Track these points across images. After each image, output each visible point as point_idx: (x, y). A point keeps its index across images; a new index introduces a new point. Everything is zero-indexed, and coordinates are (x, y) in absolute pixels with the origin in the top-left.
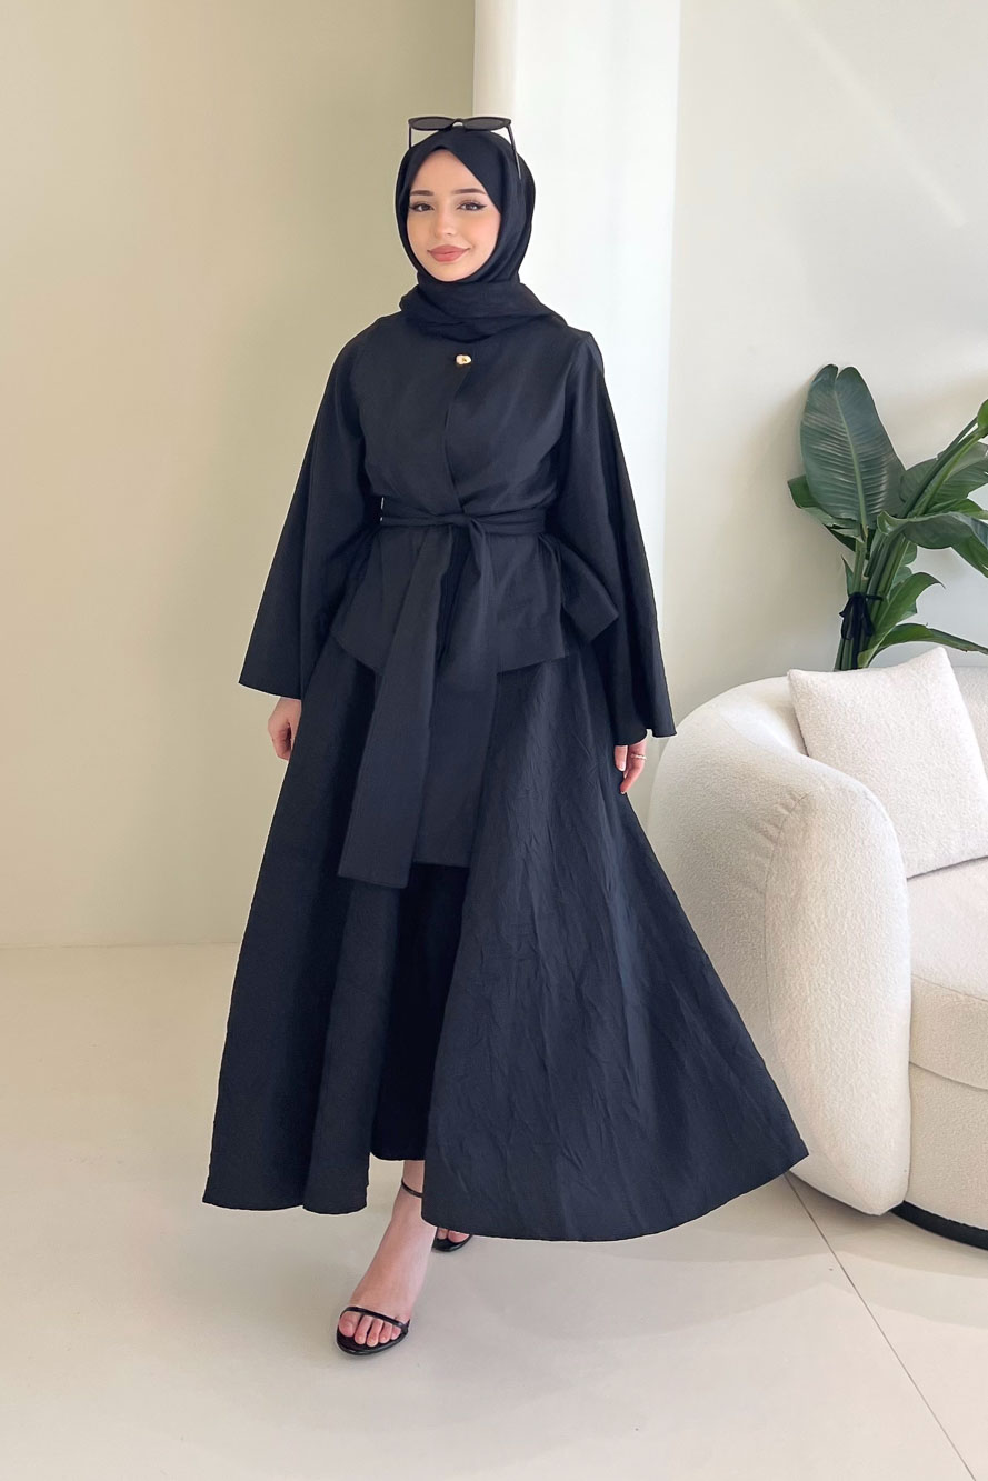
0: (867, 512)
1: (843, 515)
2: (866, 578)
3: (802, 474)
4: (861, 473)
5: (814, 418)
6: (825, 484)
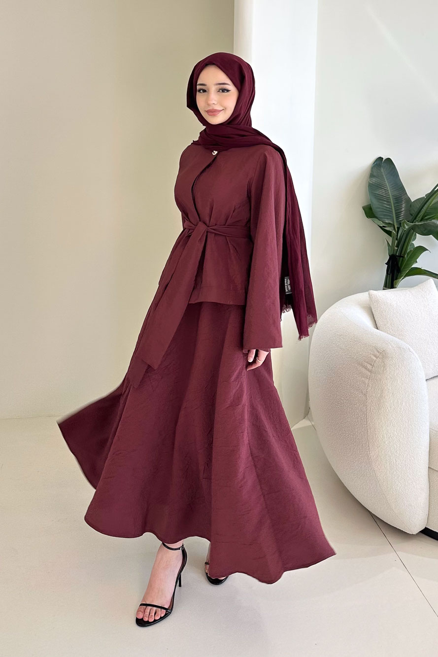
0: (397, 220)
1: (387, 222)
2: (396, 248)
4: (394, 204)
5: (374, 180)
6: (379, 208)
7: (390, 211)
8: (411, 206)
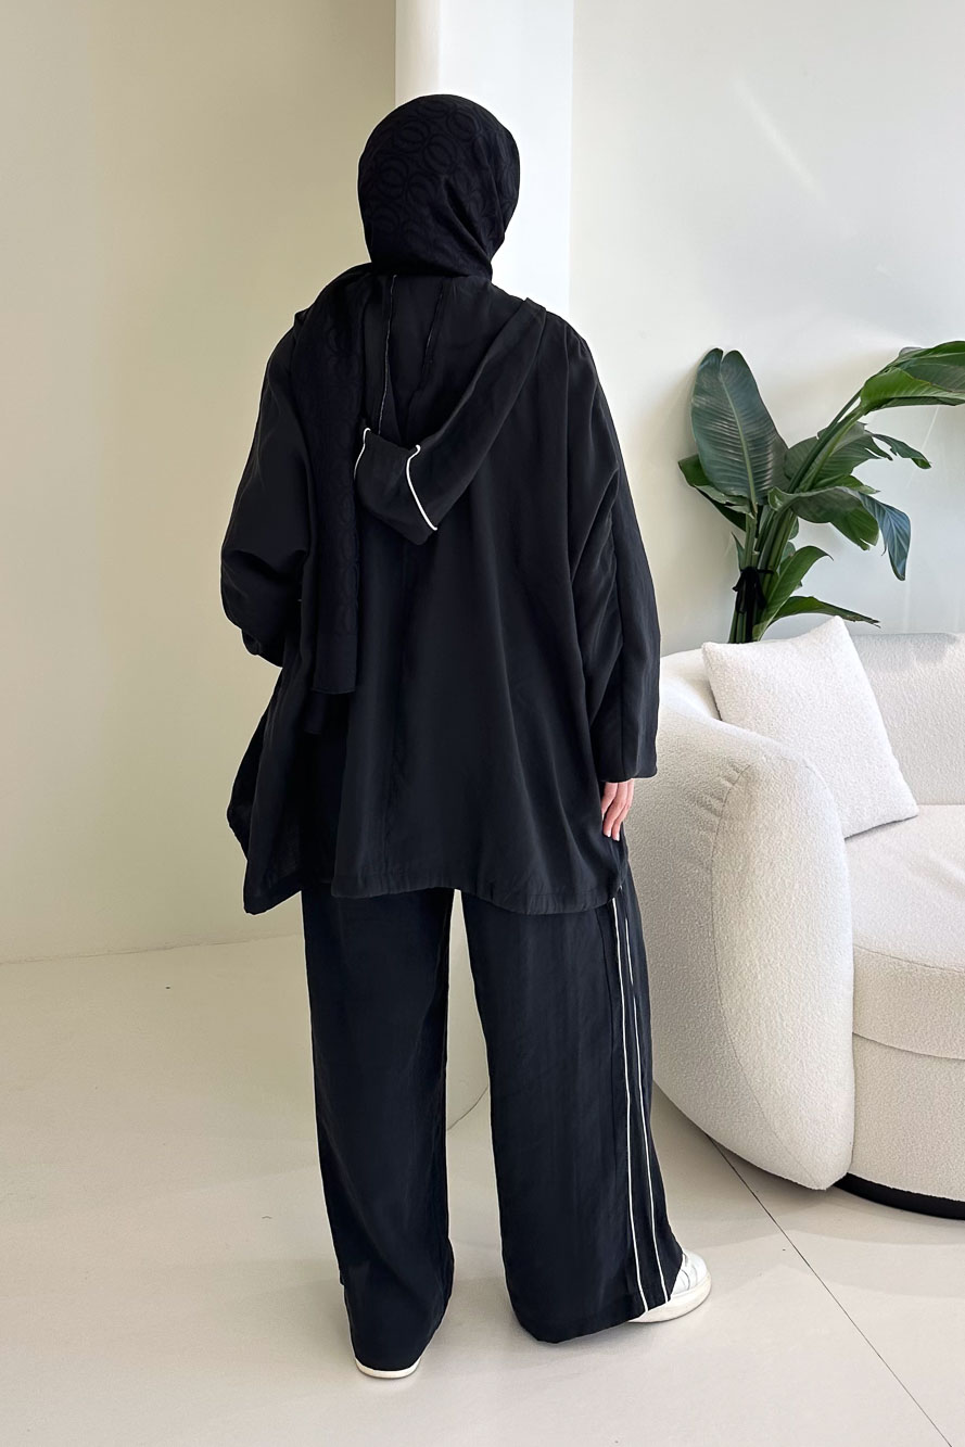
0: (756, 489)
1: (735, 493)
2: (756, 553)
3: (694, 454)
4: (749, 452)
5: (704, 400)
6: (716, 463)
7: (742, 470)
8: (786, 458)
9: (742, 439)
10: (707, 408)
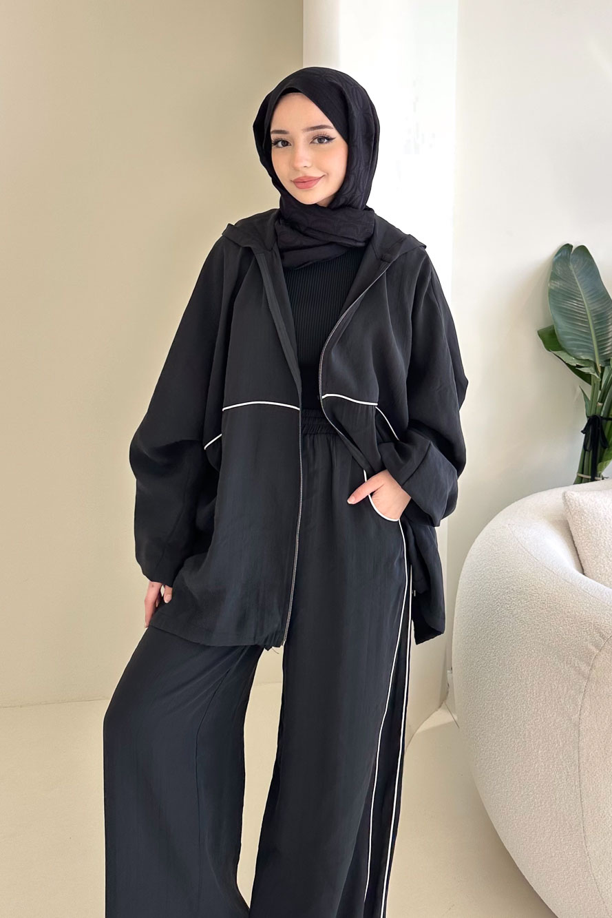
2: (600, 404)
6: (568, 334)
7: (588, 338)
9: (589, 314)
10: (559, 289)
